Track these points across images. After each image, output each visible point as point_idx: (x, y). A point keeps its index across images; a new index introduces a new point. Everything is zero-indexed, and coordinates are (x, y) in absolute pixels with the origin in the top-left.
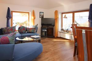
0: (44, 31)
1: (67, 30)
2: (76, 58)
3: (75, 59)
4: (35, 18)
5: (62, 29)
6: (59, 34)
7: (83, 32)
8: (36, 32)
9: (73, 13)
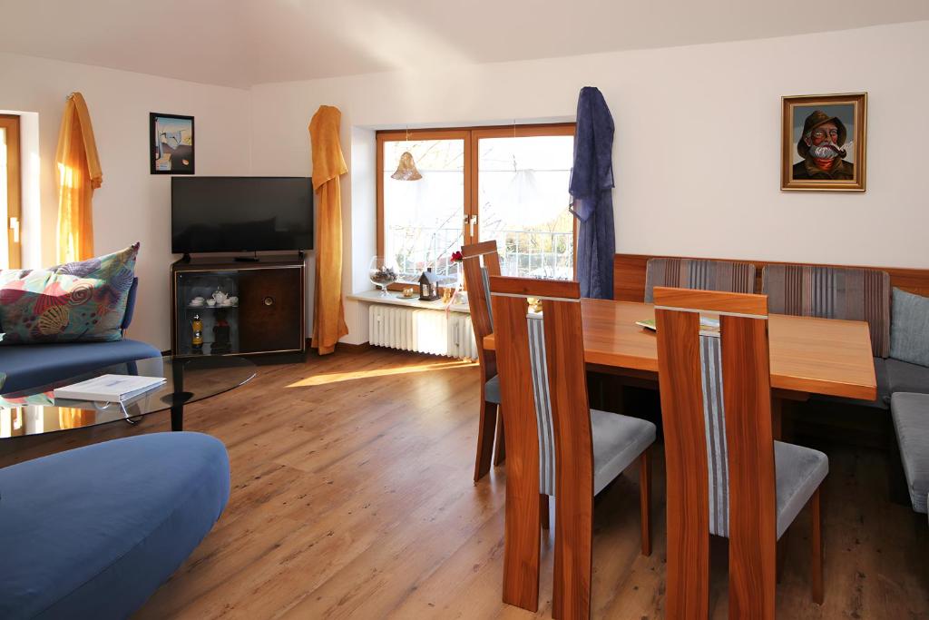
0: (201, 311)
1: (423, 279)
2: (493, 486)
3: (483, 494)
4: (91, 183)
5: (383, 277)
6: (353, 316)
7: (531, 311)
8: (124, 325)
9: (471, 135)
